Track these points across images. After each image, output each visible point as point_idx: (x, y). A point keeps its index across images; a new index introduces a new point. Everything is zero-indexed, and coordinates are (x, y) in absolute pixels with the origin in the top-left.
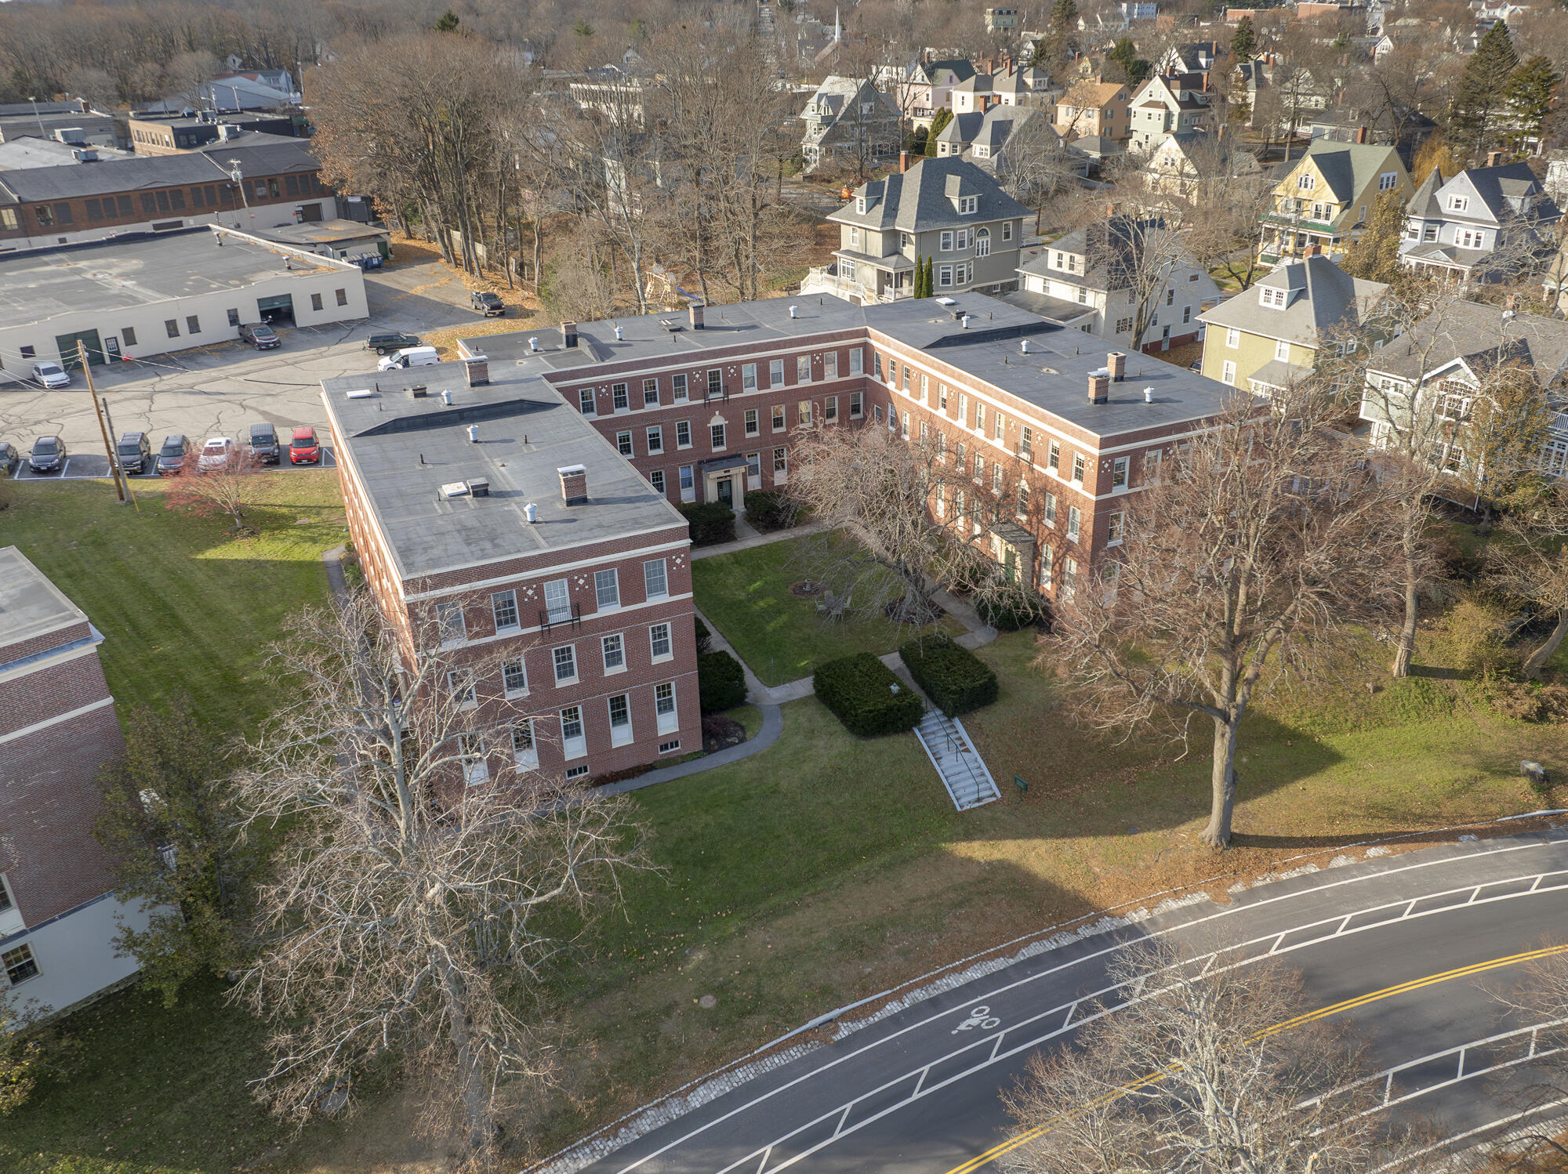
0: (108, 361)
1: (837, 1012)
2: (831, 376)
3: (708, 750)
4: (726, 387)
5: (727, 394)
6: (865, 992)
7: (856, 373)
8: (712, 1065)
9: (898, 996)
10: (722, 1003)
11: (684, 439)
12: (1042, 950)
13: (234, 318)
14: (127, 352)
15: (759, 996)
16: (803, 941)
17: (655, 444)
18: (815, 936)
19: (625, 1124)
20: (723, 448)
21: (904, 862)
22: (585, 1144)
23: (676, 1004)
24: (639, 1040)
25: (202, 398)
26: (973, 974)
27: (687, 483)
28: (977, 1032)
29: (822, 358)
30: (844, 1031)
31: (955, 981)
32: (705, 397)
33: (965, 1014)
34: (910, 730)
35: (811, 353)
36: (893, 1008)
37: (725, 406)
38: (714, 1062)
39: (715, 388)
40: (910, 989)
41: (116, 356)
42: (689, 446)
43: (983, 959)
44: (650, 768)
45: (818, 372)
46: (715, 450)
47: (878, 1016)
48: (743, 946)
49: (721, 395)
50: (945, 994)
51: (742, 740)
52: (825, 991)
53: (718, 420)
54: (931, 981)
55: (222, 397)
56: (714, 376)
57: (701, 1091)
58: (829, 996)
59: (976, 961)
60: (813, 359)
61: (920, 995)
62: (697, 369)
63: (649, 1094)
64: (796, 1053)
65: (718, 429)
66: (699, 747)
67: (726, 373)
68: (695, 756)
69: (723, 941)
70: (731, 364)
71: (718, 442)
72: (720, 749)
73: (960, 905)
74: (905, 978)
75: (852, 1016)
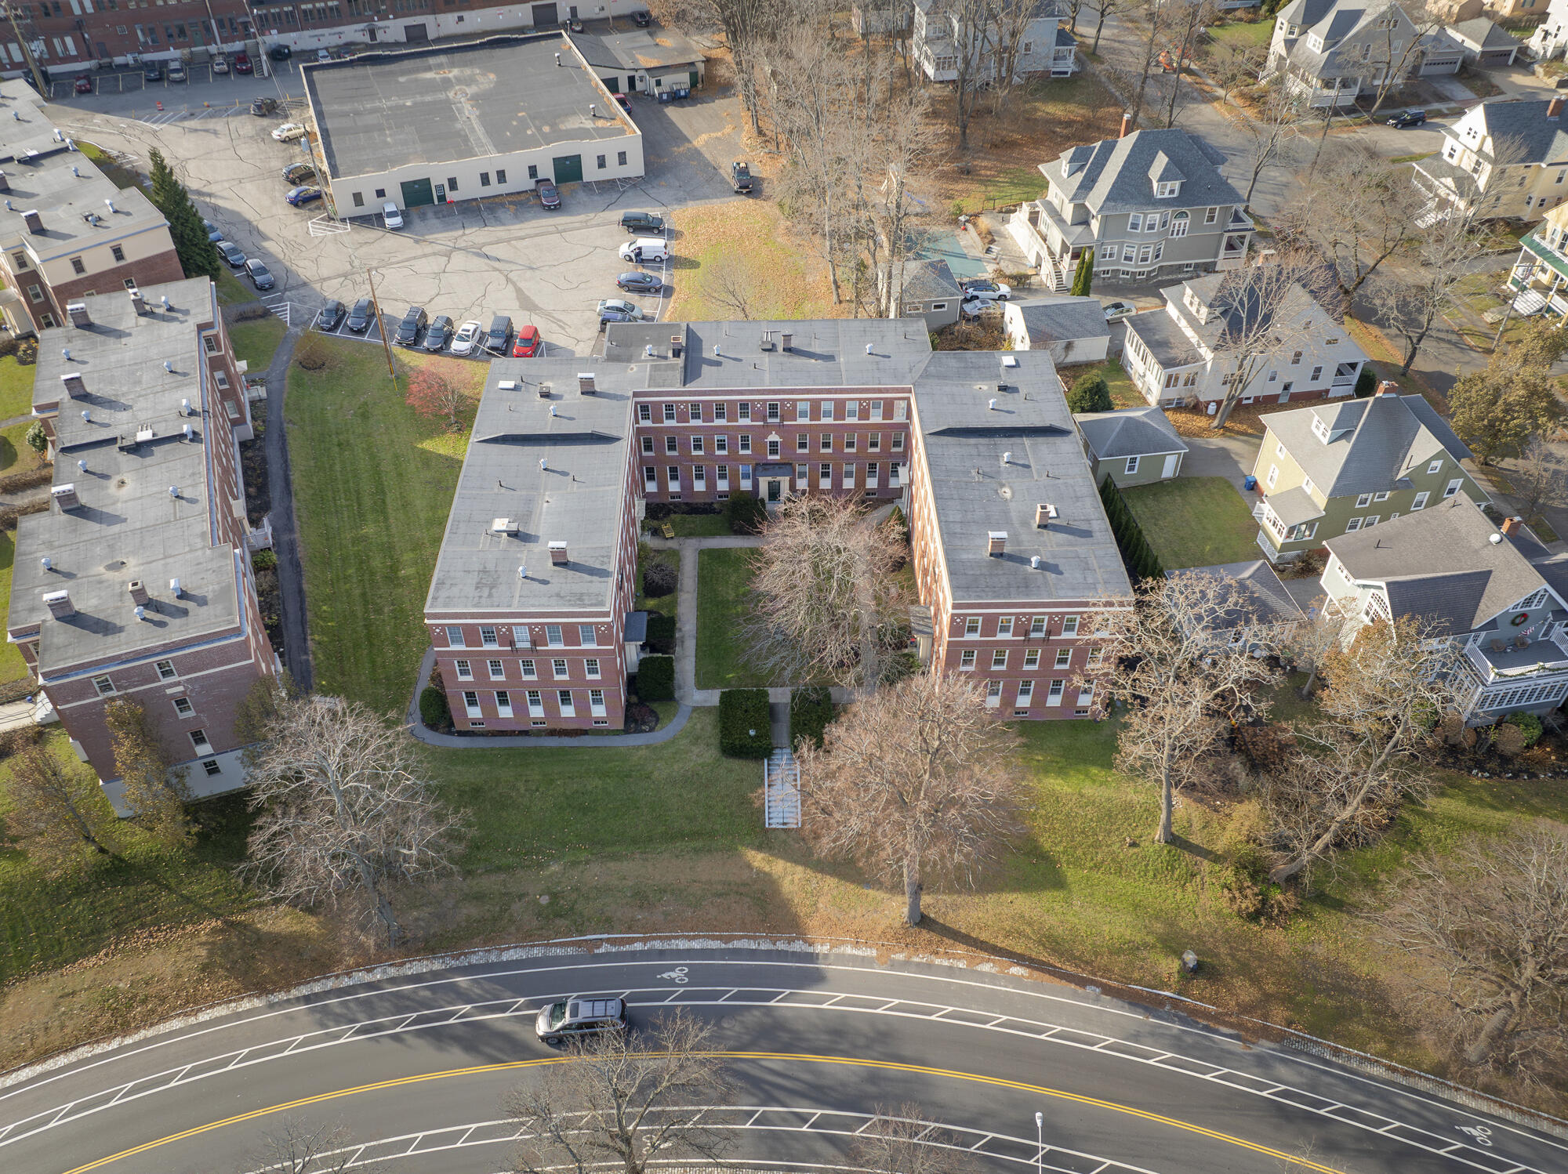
0: (436, 202)
1: (605, 936)
2: (876, 418)
3: (626, 731)
4: (782, 416)
5: (783, 419)
6: (630, 930)
7: (899, 418)
8: (524, 939)
9: (644, 940)
10: (551, 904)
11: (745, 446)
12: (746, 946)
13: (533, 171)
14: (451, 196)
15: (572, 909)
16: (616, 883)
17: (721, 447)
18: (624, 882)
19: (465, 954)
20: (777, 457)
21: (709, 851)
22: (442, 957)
23: (528, 894)
24: (498, 909)
25: (482, 263)
26: (696, 945)
27: (746, 476)
28: (671, 982)
29: (868, 404)
30: (602, 950)
31: (683, 945)
32: (764, 419)
33: (672, 968)
34: (763, 759)
35: (860, 399)
36: (637, 946)
37: (780, 429)
38: (527, 937)
39: (773, 415)
40: (654, 938)
41: (442, 198)
42: (749, 452)
43: (709, 937)
44: (584, 732)
45: (864, 414)
46: (770, 457)
47: (627, 948)
48: (582, 872)
49: (777, 420)
50: (672, 950)
51: (652, 730)
52: (609, 920)
53: (774, 437)
54: (669, 938)
55: (497, 264)
56: (773, 407)
57: (512, 952)
58: (608, 924)
59: (704, 936)
60: (861, 404)
61: (658, 945)
62: (759, 401)
63: (485, 944)
64: (570, 951)
65: (774, 444)
66: (621, 727)
67: (783, 405)
68: (616, 733)
69: (574, 864)
70: (788, 400)
71: (774, 452)
72: (635, 732)
73: (720, 895)
74: (657, 931)
75: (613, 942)
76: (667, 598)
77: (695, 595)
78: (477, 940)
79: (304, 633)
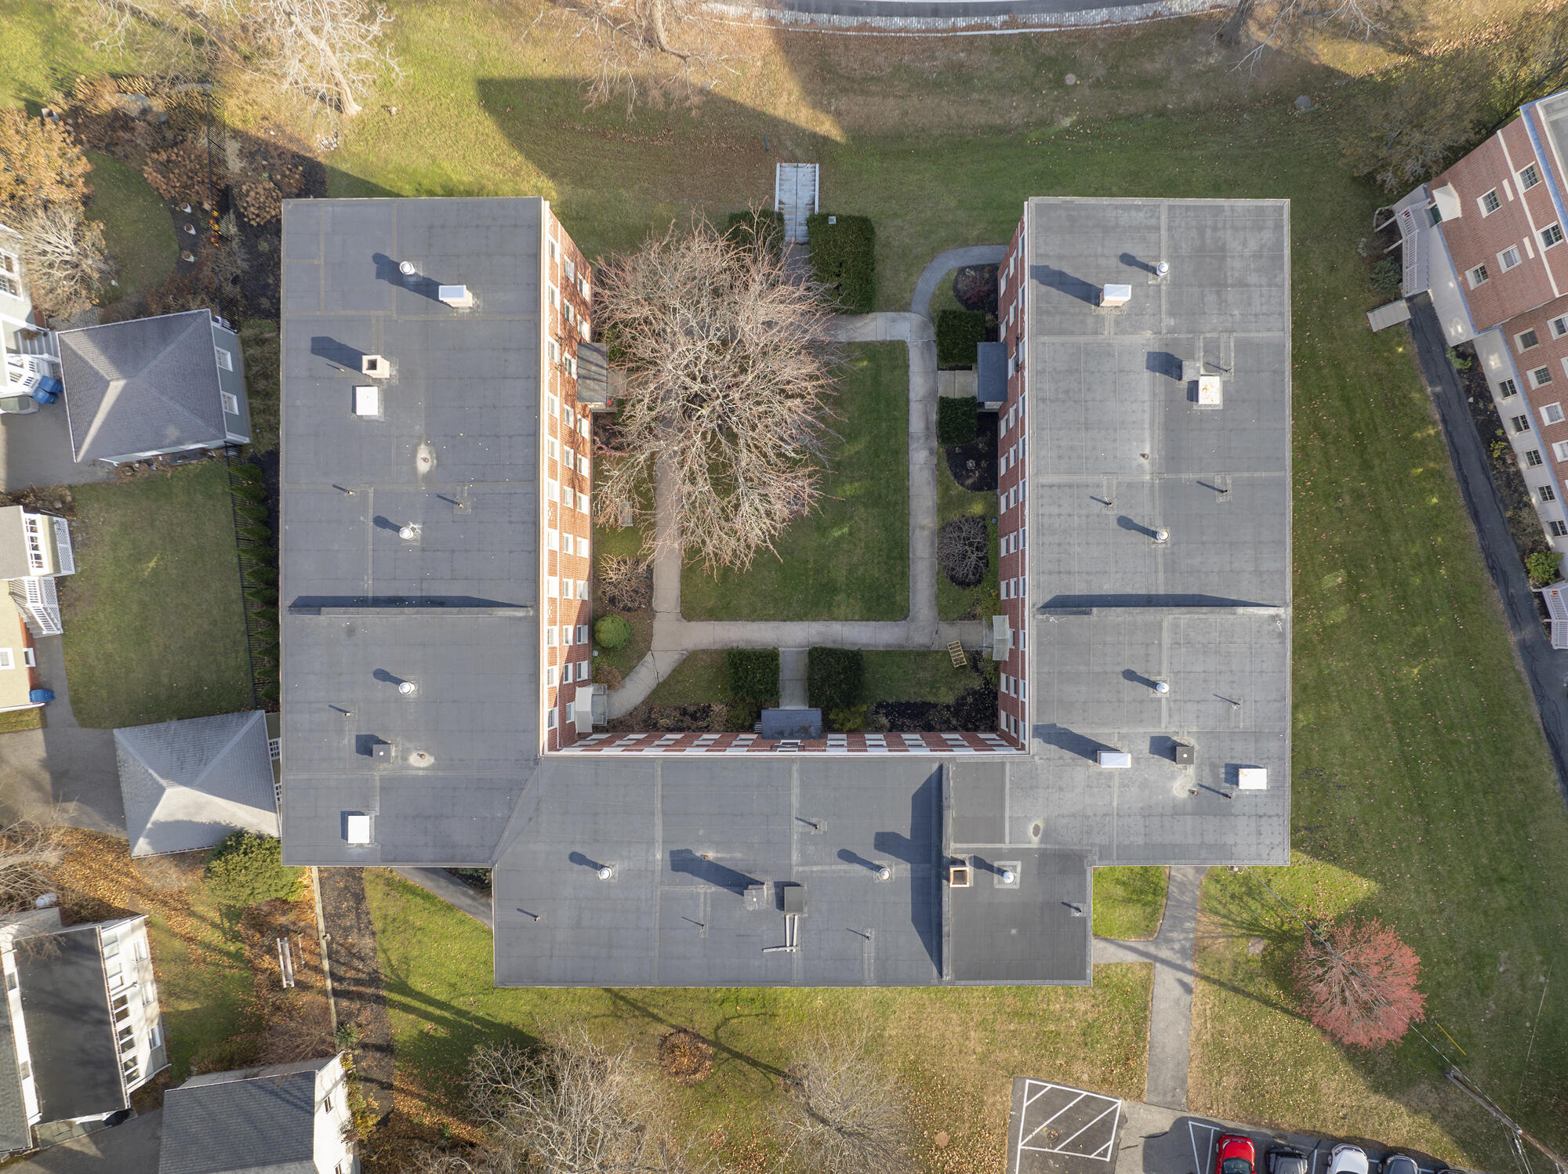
1: (998, 32)
6: (971, 40)
8: (1087, 32)
9: (954, 29)
10: (1063, 74)
12: (843, 18)
15: (1038, 68)
16: (991, 97)
18: (982, 97)
19: (1148, 17)
22: (1171, 14)
23: (1090, 87)
24: (1122, 69)
26: (898, 22)
30: (1001, 18)
31: (914, 22)
34: (821, 216)
36: (961, 22)
38: (1083, 36)
40: (944, 31)
48: (1031, 113)
50: (925, 16)
51: (962, 270)
52: (997, 51)
57: (1098, 19)
58: (998, 46)
61: (940, 23)
63: (1129, 28)
69: (1042, 123)
73: (873, 78)
74: (943, 39)
75: (989, 27)
76: (954, 516)
77: (912, 522)
78: (1139, 33)
79: (1449, 434)
